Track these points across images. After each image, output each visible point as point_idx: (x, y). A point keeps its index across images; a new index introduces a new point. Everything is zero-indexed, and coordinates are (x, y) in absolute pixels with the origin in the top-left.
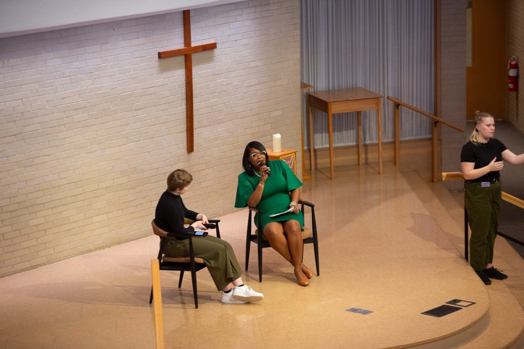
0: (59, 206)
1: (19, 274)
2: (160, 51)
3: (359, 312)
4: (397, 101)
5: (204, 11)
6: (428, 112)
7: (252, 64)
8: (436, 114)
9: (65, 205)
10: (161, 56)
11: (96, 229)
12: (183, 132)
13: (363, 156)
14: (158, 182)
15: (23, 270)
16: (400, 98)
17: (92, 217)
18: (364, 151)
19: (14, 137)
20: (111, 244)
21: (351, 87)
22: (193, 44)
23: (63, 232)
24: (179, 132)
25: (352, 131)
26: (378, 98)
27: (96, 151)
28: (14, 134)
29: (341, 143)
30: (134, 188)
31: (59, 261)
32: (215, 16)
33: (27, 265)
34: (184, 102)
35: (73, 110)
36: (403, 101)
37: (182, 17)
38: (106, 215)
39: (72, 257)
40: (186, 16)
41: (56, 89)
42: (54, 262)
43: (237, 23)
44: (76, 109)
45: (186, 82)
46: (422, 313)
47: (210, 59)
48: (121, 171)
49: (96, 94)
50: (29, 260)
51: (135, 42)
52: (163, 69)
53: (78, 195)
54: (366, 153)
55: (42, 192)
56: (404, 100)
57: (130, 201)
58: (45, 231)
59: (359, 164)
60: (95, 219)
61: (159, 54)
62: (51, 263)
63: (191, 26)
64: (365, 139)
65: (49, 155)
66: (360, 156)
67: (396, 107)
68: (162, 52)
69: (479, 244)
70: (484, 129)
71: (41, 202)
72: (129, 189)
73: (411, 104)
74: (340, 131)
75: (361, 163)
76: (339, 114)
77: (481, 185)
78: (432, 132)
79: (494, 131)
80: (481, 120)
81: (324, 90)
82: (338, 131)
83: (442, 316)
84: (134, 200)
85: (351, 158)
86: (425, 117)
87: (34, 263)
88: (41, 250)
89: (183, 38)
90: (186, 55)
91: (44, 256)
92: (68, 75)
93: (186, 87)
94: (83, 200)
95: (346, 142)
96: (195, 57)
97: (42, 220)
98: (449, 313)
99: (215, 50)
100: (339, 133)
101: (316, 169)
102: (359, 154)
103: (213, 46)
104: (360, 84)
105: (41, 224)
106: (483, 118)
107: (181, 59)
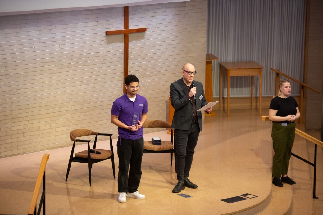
0: (33, 120)
1: (4, 158)
2: (107, 31)
3: (184, 196)
4: (277, 71)
5: (140, 8)
6: (299, 80)
7: (173, 42)
8: (304, 82)
9: (37, 119)
10: (107, 33)
11: (58, 135)
12: (121, 80)
13: (254, 104)
14: (102, 110)
15: (7, 156)
16: (280, 70)
17: (55, 128)
18: (255, 101)
19: (5, 76)
20: (68, 145)
21: (249, 61)
22: (130, 28)
23: (35, 135)
24: (118, 81)
25: (248, 88)
26: (260, 68)
27: (60, 88)
28: (5, 74)
29: (241, 95)
30: (86, 112)
31: (32, 152)
32: (147, 12)
33: (10, 153)
34: (123, 63)
35: (46, 62)
36: (282, 72)
37: (124, 11)
38: (65, 127)
39: (41, 151)
40: (126, 10)
41: (34, 50)
42: (29, 153)
43: (163, 16)
44: (47, 62)
45: (124, 51)
46: (221, 200)
47: (142, 38)
48: (77, 102)
49: (61, 54)
50: (12, 151)
51: (90, 24)
52: (108, 42)
53: (47, 114)
54: (257, 102)
55: (22, 110)
56: (284, 71)
57: (82, 120)
58: (23, 134)
59: (251, 109)
60: (58, 129)
61: (106, 32)
62: (26, 153)
63: (129, 16)
64: (256, 94)
65: (28, 89)
66: (252, 104)
67: (277, 75)
68: (108, 31)
69: (277, 161)
70: (284, 90)
71: (21, 117)
72: (82, 113)
73: (287, 74)
74: (241, 88)
75: (252, 109)
76: (241, 77)
77: (281, 124)
78: (300, 93)
79: (290, 91)
80: (282, 84)
81: (232, 61)
82: (239, 88)
83: (232, 202)
84: (85, 120)
85: (246, 105)
86: (297, 83)
87: (14, 152)
88: (20, 145)
89: (124, 24)
90: (125, 34)
91: (22, 149)
92: (43, 41)
93: (124, 53)
94: (50, 117)
95: (244, 95)
96: (130, 36)
97: (21, 127)
98: (237, 201)
99: (146, 32)
100: (240, 89)
101: (224, 110)
102: (251, 103)
103: (144, 30)
104: (255, 59)
105: (21, 129)
106: (283, 83)
107: (122, 36)
